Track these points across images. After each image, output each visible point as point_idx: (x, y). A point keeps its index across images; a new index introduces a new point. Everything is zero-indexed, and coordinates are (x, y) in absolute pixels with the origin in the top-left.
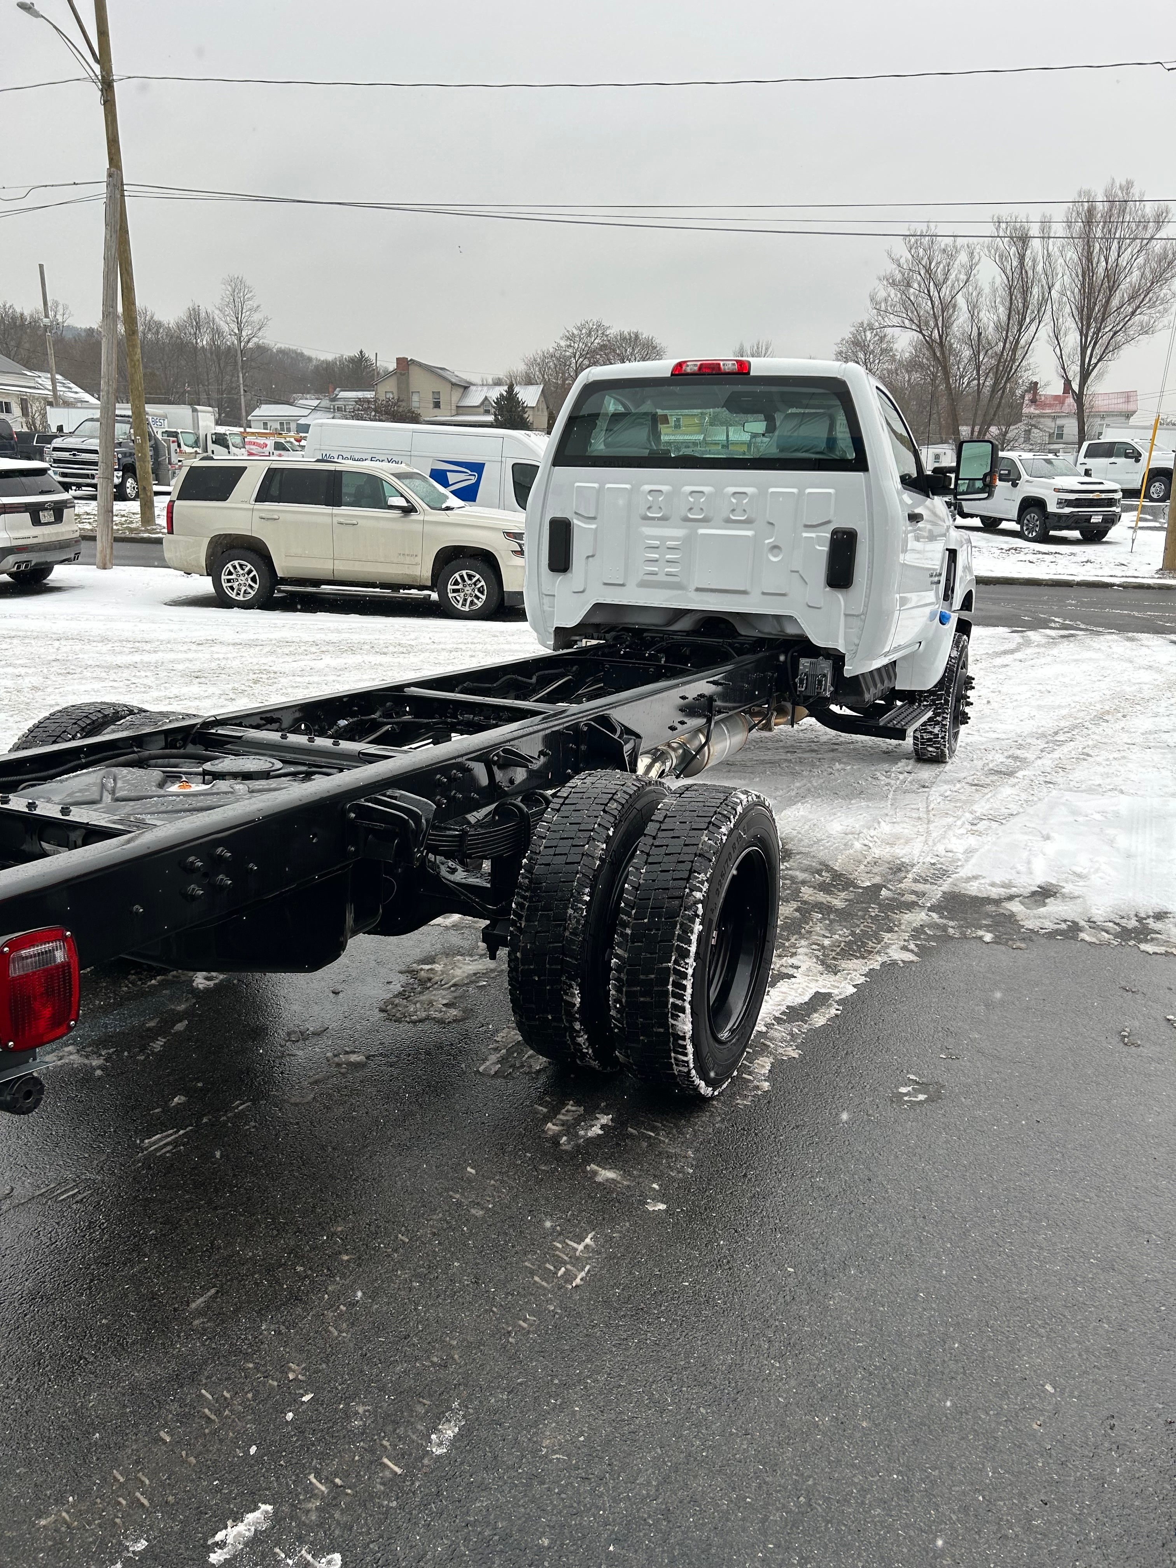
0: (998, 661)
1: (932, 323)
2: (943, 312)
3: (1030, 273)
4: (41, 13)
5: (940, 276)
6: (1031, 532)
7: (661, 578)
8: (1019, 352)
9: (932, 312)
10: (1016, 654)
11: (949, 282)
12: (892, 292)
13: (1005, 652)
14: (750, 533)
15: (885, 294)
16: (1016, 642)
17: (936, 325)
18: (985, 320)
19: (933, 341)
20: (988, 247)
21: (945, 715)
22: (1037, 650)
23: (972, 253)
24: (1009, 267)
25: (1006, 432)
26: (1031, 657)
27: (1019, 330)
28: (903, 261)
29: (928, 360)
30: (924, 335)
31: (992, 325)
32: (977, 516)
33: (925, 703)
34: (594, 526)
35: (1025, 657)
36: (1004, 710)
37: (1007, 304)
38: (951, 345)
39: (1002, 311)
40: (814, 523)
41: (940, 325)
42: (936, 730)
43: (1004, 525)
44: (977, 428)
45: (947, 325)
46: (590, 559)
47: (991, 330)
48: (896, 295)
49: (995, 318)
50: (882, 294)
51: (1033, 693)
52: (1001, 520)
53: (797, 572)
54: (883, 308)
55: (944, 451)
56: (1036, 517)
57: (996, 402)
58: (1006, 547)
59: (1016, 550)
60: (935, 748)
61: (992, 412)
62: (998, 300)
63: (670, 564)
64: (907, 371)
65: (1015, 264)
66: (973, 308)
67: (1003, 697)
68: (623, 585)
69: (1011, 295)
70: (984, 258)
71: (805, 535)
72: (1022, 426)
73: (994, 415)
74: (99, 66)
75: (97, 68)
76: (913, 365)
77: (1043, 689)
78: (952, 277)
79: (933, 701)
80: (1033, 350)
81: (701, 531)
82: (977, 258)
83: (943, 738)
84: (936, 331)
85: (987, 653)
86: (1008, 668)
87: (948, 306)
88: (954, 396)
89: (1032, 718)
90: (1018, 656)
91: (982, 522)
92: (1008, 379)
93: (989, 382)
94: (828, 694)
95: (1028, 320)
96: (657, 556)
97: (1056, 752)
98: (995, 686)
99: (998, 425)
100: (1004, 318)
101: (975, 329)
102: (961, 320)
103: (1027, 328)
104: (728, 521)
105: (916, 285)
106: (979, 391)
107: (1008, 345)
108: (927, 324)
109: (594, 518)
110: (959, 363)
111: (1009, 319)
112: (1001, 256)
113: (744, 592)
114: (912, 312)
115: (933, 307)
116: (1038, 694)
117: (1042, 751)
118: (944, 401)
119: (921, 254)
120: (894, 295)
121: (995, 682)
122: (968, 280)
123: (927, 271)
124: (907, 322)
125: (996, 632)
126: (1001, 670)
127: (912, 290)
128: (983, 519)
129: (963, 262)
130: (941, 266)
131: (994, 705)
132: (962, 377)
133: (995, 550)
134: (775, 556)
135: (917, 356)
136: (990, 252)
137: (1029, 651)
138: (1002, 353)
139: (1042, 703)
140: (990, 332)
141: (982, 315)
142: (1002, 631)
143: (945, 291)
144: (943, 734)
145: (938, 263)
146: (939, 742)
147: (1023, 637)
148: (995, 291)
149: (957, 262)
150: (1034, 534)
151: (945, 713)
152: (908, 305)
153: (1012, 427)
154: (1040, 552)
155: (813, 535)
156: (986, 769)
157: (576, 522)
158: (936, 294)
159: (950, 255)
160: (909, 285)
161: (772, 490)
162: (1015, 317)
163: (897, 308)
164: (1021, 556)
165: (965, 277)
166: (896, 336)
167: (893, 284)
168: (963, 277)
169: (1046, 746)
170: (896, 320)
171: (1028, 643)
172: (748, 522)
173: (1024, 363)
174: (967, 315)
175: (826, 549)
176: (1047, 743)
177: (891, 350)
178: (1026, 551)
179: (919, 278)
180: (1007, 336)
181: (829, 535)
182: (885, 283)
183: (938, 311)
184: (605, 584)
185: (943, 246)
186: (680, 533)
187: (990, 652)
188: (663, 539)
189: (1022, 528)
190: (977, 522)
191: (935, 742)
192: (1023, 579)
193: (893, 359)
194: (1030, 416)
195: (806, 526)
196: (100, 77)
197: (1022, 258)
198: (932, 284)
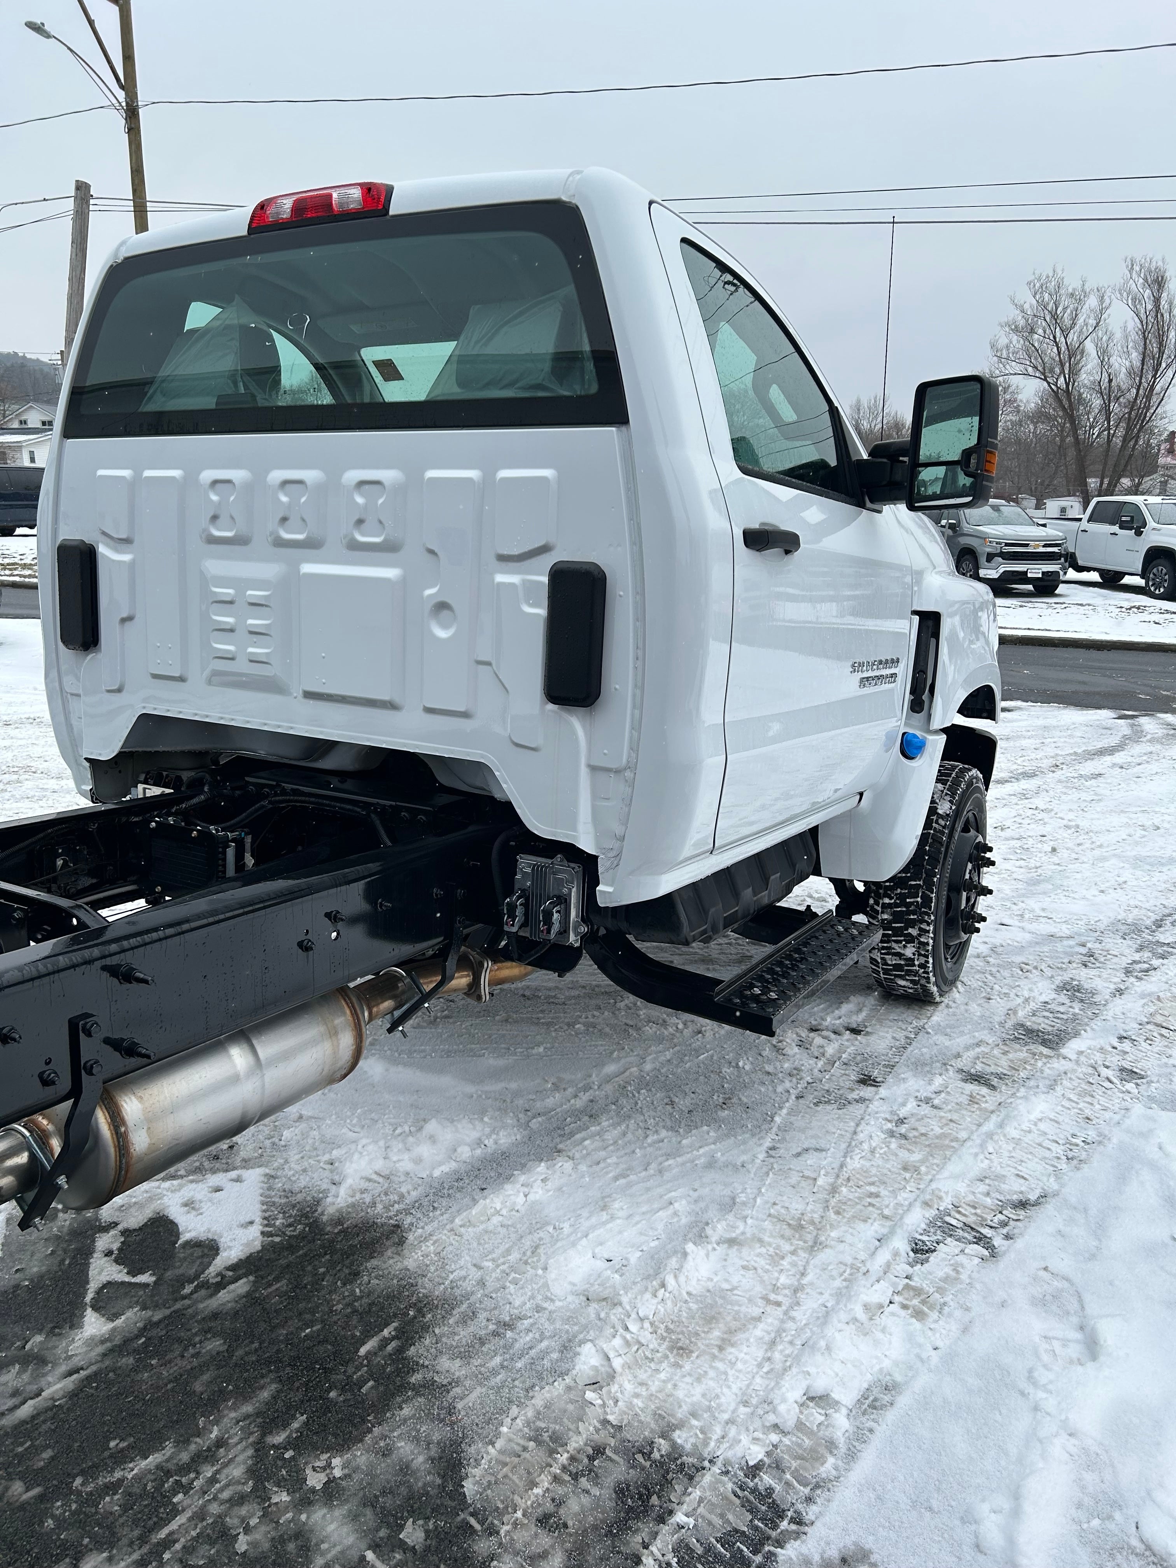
0: (1090, 767)
1: (1057, 370)
2: (1070, 359)
3: (1166, 316)
4: (53, 33)
5: (1067, 322)
6: (1158, 587)
7: (241, 666)
8: (1155, 399)
9: (1057, 358)
10: (1117, 754)
11: (1077, 328)
12: (1015, 338)
13: (1102, 752)
14: (391, 573)
15: (1006, 341)
16: (1120, 734)
17: (1063, 371)
18: (1116, 366)
19: (1058, 388)
20: (1120, 291)
21: (924, 926)
22: (1149, 748)
23: (1103, 297)
24: (1143, 311)
25: (1140, 484)
26: (1138, 760)
27: (1154, 376)
28: (1027, 306)
29: (1054, 409)
30: (1049, 383)
31: (1124, 370)
32: (1094, 569)
33: (887, 901)
34: (126, 558)
35: (1130, 759)
36: (1077, 866)
37: (1141, 349)
38: (1080, 395)
39: (1136, 358)
40: (516, 552)
41: (1067, 372)
42: (909, 951)
43: (1127, 580)
44: (1106, 481)
45: (1074, 372)
46: (127, 624)
47: (1122, 376)
48: (1018, 342)
49: (1128, 364)
50: (1003, 341)
51: (1131, 831)
52: (1122, 575)
53: (489, 664)
54: (1005, 355)
55: (1070, 503)
56: (1164, 571)
57: (1128, 452)
58: (1126, 605)
59: (1138, 608)
60: (912, 981)
61: (1123, 462)
62: (1131, 345)
63: (255, 638)
64: (1032, 422)
65: (1149, 307)
66: (1104, 354)
67: (1080, 840)
68: (182, 679)
69: (1145, 339)
70: (1115, 301)
71: (500, 578)
72: (1157, 477)
73: (1126, 466)
74: (123, 93)
75: (121, 95)
76: (1039, 416)
77: (1148, 823)
78: (1080, 321)
79: (902, 897)
80: (1169, 397)
81: (307, 568)
82: (1107, 301)
83: (923, 966)
84: (1062, 379)
85: (1075, 753)
86: (1100, 779)
87: (1075, 353)
88: (1082, 448)
89: (1122, 885)
90: (1120, 757)
91: (1101, 576)
92: (1142, 427)
93: (1121, 432)
94: (573, 939)
95: (1164, 365)
96: (230, 620)
97: (1155, 976)
98: (1071, 816)
99: (1131, 476)
100: (1137, 363)
101: (1105, 375)
102: (1089, 366)
103: (1163, 374)
104: (355, 546)
105: (1040, 331)
106: (1109, 441)
107: (1141, 392)
108: (1052, 371)
109: (127, 541)
110: (1088, 413)
111: (1143, 364)
112: (1134, 300)
113: (391, 706)
114: (1036, 359)
115: (1059, 353)
116: (1140, 832)
117: (1128, 972)
118: (1072, 453)
119: (1046, 299)
120: (1017, 341)
121: (1075, 807)
122: (1098, 324)
123: (1053, 316)
124: (1030, 369)
125: (1095, 717)
126: (1088, 784)
127: (1036, 336)
128: (1102, 572)
129: (1092, 307)
130: (1069, 311)
131: (1063, 854)
132: (1092, 427)
133: (1112, 608)
134: (445, 627)
135: (1043, 406)
136: (1121, 295)
137: (1137, 749)
138: (1136, 399)
139: (1144, 852)
140: (1122, 379)
141: (1112, 360)
142: (1105, 715)
143: (1073, 337)
144: (922, 960)
145: (1065, 309)
146: (916, 973)
147: (1132, 725)
148: (1126, 337)
149: (1086, 306)
150: (1162, 590)
151: (922, 921)
152: (1032, 351)
153: (1146, 479)
154: (1167, 612)
155: (514, 579)
156: (1009, 1024)
157: (102, 550)
158: (1063, 339)
159: (1079, 298)
160: (1032, 331)
161: (431, 474)
162: (1150, 363)
163: (1021, 355)
164: (1145, 616)
165: (1094, 322)
166: (1021, 387)
167: (1016, 330)
168: (1092, 322)
169: (1137, 957)
170: (1018, 368)
171: (1137, 735)
172: (390, 547)
173: (1159, 410)
174: (1096, 361)
175: (541, 611)
176: (1140, 949)
177: (1015, 400)
178: (1152, 609)
179: (1044, 323)
180: (1140, 383)
181: (545, 579)
182: (1007, 329)
183: (1065, 356)
184: (155, 676)
185: (1070, 290)
186: (270, 570)
187: (1079, 751)
188: (241, 584)
189: (1147, 583)
190: (1095, 577)
191: (909, 973)
192: (1145, 643)
193: (1017, 410)
194: (1167, 467)
195: (503, 558)
196: (124, 104)
197: (1157, 301)
198: (1058, 329)
